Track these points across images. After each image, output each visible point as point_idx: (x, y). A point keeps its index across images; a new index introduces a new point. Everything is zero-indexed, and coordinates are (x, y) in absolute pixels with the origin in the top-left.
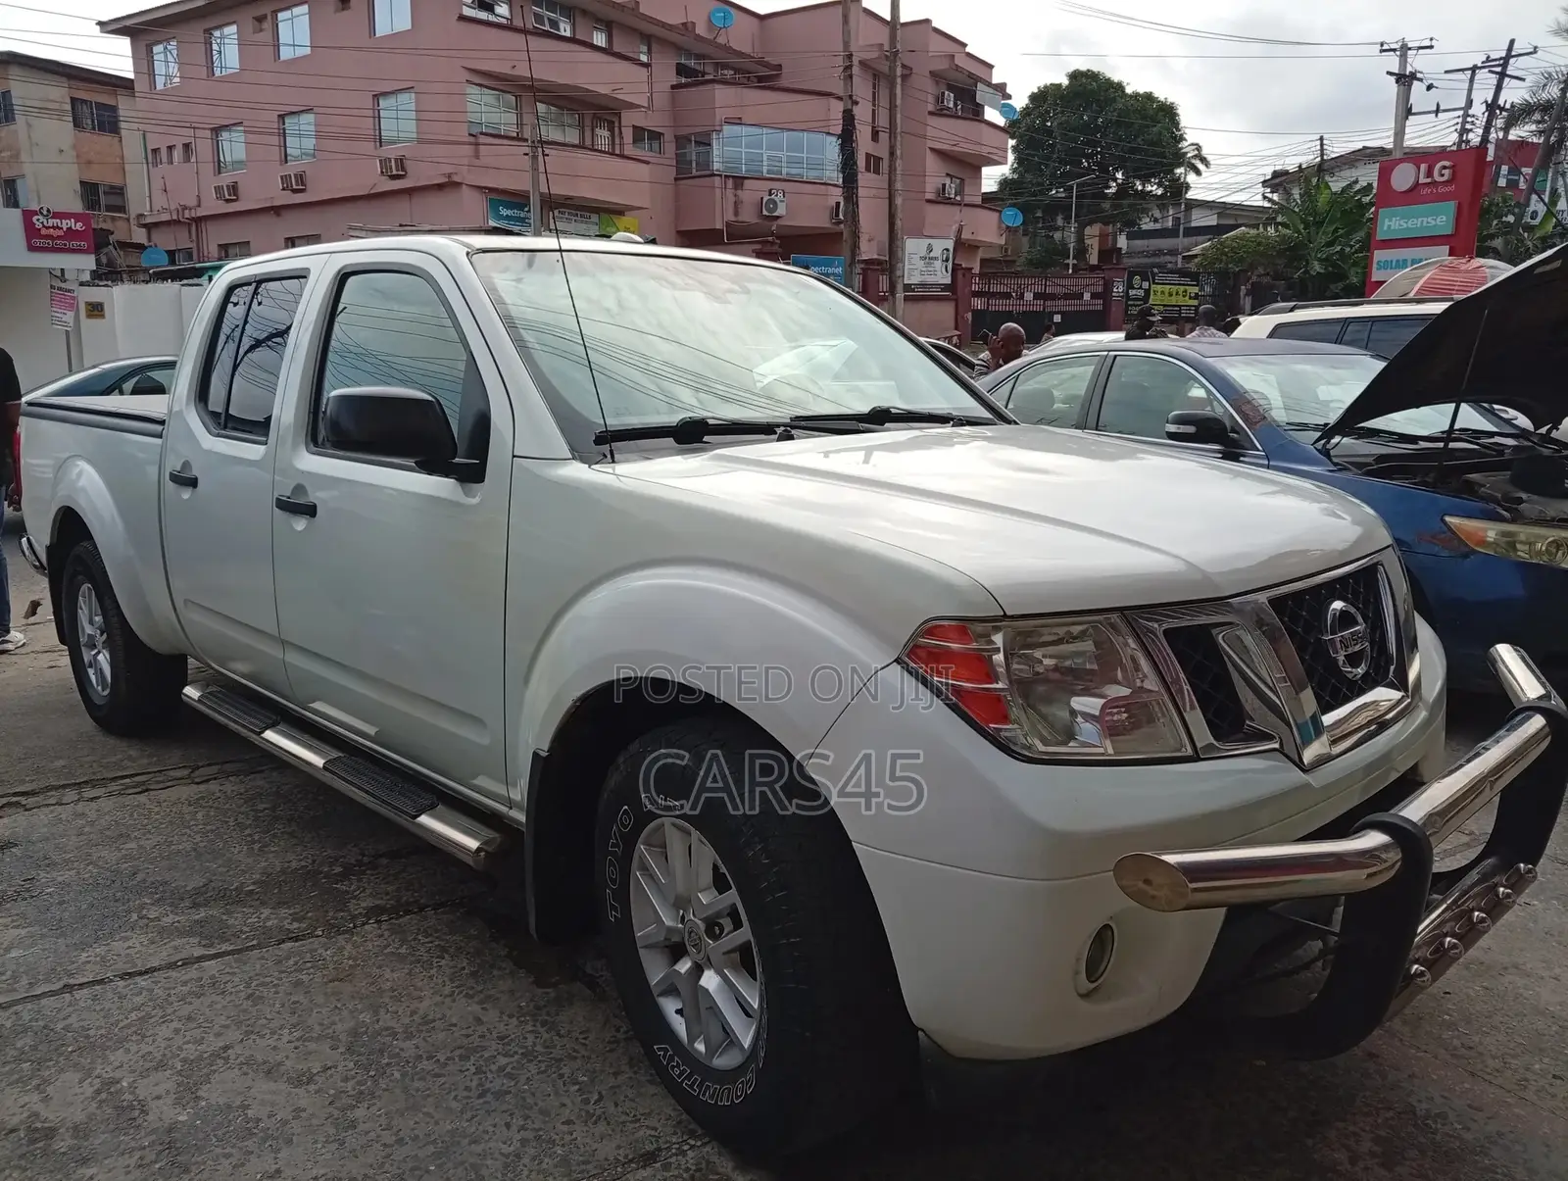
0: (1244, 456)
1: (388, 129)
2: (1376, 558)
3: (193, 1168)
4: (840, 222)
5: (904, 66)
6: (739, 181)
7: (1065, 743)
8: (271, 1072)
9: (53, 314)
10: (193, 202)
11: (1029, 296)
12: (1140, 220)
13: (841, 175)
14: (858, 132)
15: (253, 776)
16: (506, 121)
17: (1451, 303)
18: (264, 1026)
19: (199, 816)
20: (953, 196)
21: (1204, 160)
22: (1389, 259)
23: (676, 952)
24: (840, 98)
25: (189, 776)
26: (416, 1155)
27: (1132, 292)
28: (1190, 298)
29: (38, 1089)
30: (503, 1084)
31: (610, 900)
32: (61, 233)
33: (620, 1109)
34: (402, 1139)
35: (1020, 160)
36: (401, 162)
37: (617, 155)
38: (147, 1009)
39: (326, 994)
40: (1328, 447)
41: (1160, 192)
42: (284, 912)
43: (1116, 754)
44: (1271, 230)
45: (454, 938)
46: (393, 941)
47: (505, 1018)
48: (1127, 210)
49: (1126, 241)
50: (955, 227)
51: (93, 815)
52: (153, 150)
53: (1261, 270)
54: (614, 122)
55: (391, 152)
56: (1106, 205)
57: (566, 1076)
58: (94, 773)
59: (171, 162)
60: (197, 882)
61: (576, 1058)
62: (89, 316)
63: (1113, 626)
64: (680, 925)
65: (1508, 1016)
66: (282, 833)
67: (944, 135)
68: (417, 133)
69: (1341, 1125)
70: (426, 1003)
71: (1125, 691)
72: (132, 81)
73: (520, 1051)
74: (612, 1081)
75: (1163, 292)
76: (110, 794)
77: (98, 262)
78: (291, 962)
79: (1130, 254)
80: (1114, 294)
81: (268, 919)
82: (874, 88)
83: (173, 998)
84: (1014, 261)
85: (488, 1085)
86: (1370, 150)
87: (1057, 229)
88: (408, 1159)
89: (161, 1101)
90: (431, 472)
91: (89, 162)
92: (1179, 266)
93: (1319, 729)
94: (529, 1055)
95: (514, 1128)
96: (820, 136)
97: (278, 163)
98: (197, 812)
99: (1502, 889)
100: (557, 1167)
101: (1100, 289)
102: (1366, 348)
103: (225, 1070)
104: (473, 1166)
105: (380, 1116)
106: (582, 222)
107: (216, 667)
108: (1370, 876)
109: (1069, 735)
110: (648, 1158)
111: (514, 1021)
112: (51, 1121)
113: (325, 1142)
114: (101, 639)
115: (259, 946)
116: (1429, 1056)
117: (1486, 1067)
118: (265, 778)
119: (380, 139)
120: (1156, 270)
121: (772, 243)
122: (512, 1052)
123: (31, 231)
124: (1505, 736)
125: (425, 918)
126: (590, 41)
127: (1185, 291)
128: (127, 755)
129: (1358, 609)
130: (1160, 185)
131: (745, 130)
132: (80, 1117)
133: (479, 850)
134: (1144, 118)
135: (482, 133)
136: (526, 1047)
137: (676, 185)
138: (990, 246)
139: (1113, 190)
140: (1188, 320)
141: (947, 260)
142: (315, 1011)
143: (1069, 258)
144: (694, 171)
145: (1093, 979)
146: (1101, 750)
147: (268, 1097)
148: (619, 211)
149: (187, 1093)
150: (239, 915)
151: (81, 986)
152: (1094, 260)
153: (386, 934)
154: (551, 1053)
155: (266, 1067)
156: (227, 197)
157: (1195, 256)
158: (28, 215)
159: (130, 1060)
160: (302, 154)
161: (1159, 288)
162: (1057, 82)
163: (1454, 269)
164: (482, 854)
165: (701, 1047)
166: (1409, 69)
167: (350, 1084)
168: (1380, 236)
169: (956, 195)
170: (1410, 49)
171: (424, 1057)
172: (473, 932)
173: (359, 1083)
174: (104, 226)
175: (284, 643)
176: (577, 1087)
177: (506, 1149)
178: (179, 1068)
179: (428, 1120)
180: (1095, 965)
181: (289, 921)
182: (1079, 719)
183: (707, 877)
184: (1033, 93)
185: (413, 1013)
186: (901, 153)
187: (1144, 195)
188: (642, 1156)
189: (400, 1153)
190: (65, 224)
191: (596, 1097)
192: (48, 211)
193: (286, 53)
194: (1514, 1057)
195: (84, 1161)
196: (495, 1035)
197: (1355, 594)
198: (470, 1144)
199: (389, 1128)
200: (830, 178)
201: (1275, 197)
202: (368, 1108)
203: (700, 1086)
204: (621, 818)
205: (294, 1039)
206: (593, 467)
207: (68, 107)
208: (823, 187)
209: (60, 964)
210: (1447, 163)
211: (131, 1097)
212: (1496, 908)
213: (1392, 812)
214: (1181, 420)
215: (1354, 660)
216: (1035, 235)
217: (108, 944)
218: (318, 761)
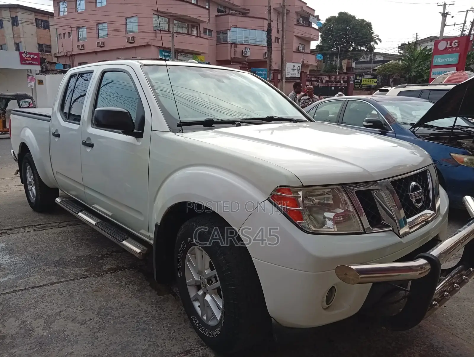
0: (388, 133)
1: (129, 28)
2: (427, 168)
3: (46, 350)
4: (266, 58)
5: (287, 10)
6: (236, 45)
7: (322, 227)
8: (73, 320)
9: (28, 83)
10: (70, 50)
11: (324, 81)
12: (360, 58)
13: (267, 44)
14: (272, 30)
15: (77, 226)
16: (165, 26)
17: (455, 85)
18: (73, 305)
19: (60, 238)
20: (301, 50)
21: (380, 40)
22: (437, 71)
23: (199, 288)
24: (267, 20)
25: (58, 225)
26: (116, 349)
27: (356, 81)
28: (374, 83)
29: (2, 323)
30: (144, 327)
31: (179, 271)
32: (30, 59)
33: (180, 336)
34: (112, 343)
35: (322, 39)
36: (133, 38)
37: (199, 37)
38: (38, 298)
39: (92, 296)
40: (415, 130)
41: (366, 50)
42: (82, 269)
43: (338, 231)
44: (400, 62)
45: (134, 279)
46: (115, 279)
47: (147, 305)
48: (356, 55)
49: (355, 65)
50: (302, 60)
51: (28, 237)
52: (59, 34)
53: (397, 74)
54: (198, 27)
55: (130, 35)
56: (349, 54)
57: (164, 324)
58: (30, 224)
59: (64, 38)
60: (58, 258)
61: (168, 319)
62: (39, 84)
63: (339, 190)
64: (200, 280)
65: (465, 315)
66: (84, 244)
67: (300, 31)
68: (138, 29)
69: (408, 349)
70: (122, 300)
71: (342, 211)
72: (53, 13)
73: (151, 316)
74: (178, 327)
75: (366, 81)
76: (34, 230)
77: (42, 68)
78: (83, 285)
79: (356, 69)
80: (351, 81)
81: (77, 271)
82: (278, 17)
83: (46, 295)
84: (320, 71)
85: (140, 327)
86: (432, 37)
87: (334, 61)
88: (113, 350)
89: (39, 328)
90: (126, 134)
91: (41, 38)
92: (371, 73)
93: (406, 223)
94: (153, 317)
95: (147, 341)
96: (261, 31)
97: (96, 38)
98: (59, 236)
99: (464, 277)
100: (159, 354)
101: (346, 80)
102: (428, 99)
103: (59, 319)
104: (133, 353)
105: (105, 335)
106: (188, 57)
107: (67, 193)
108: (420, 274)
109: (323, 224)
110: (188, 352)
111: (150, 306)
112: (5, 334)
113: (88, 343)
114: (33, 183)
115: (74, 280)
116: (438, 327)
117: (457, 332)
118: (81, 226)
119: (127, 31)
120: (364, 74)
121: (245, 64)
122: (148, 316)
123: (22, 58)
124: (467, 227)
125: (125, 272)
126: (191, 2)
127: (373, 81)
128: (40, 218)
129: (420, 184)
130: (366, 47)
131: (238, 29)
132: (14, 332)
133: (140, 253)
134: (361, 26)
135: (158, 30)
136: (153, 315)
137: (216, 46)
138: (312, 66)
139: (351, 49)
140: (373, 89)
141: (299, 70)
142: (89, 301)
143: (337, 70)
144: (222, 42)
145: (328, 303)
146: (333, 230)
147: (72, 328)
148: (199, 54)
149: (47, 326)
150: (69, 269)
151: (19, 290)
152: (345, 70)
153: (113, 277)
154: (160, 317)
155: (72, 318)
156: (81, 48)
157: (376, 70)
158: (21, 54)
159: (31, 315)
160: (103, 35)
161: (365, 79)
162: (335, 15)
163: (457, 75)
164: (141, 254)
165: (205, 318)
166: (446, 11)
167: (98, 324)
168: (434, 64)
169: (302, 50)
170: (447, 5)
171: (121, 317)
172: (140, 277)
173: (100, 325)
174: (44, 57)
175: (84, 186)
176: (167, 328)
177: (143, 348)
178: (46, 318)
179: (120, 337)
180: (329, 300)
181: (84, 272)
182: (327, 220)
183: (207, 265)
184: (327, 19)
185: (119, 302)
186: (286, 37)
187: (361, 50)
188: (186, 351)
189: (111, 347)
190: (32, 56)
191: (173, 331)
192: (27, 52)
193: (99, 5)
194: (466, 329)
195: (13, 347)
196: (143, 310)
197: (420, 179)
198: (133, 345)
199: (108, 339)
200: (264, 44)
201: (402, 52)
202: (102, 333)
203: (205, 330)
204: (182, 246)
205: (82, 310)
206: (176, 134)
207: (34, 21)
208: (262, 47)
209: (13, 283)
210: (457, 41)
211: (30, 327)
212: (462, 283)
213: (428, 252)
214: (368, 121)
215: (418, 201)
216: (327, 62)
217: (28, 278)
218: (94, 223)
